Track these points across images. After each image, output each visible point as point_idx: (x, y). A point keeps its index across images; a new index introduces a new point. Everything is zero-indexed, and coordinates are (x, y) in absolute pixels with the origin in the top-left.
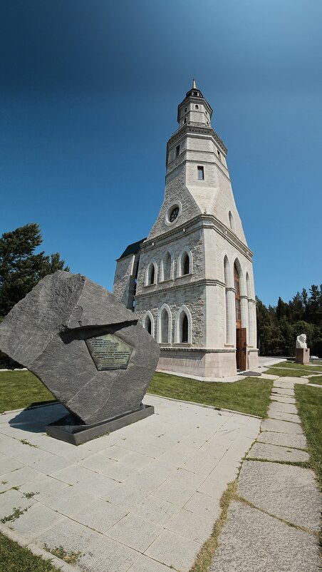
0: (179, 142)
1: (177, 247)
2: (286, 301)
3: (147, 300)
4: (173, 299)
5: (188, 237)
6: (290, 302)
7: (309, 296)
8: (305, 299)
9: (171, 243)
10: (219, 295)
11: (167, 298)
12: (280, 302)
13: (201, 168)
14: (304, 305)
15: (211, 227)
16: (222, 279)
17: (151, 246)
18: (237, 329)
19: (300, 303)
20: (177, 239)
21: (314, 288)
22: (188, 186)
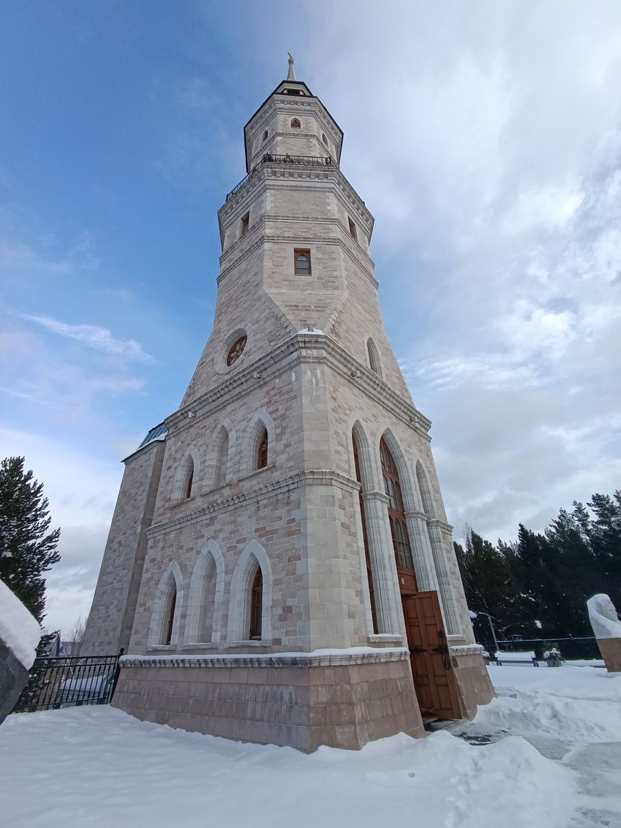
0: (248, 205)
1: (241, 413)
2: (539, 531)
3: (173, 535)
4: (231, 527)
5: (266, 389)
6: (549, 534)
7: (594, 517)
8: (584, 525)
9: (229, 408)
10: (342, 507)
11: (217, 526)
12: (524, 533)
13: (303, 254)
14: (585, 538)
15: (319, 361)
16: (348, 472)
17: (187, 421)
18: (403, 596)
19: (574, 535)
20: (240, 396)
21: (599, 500)
22: (269, 289)
